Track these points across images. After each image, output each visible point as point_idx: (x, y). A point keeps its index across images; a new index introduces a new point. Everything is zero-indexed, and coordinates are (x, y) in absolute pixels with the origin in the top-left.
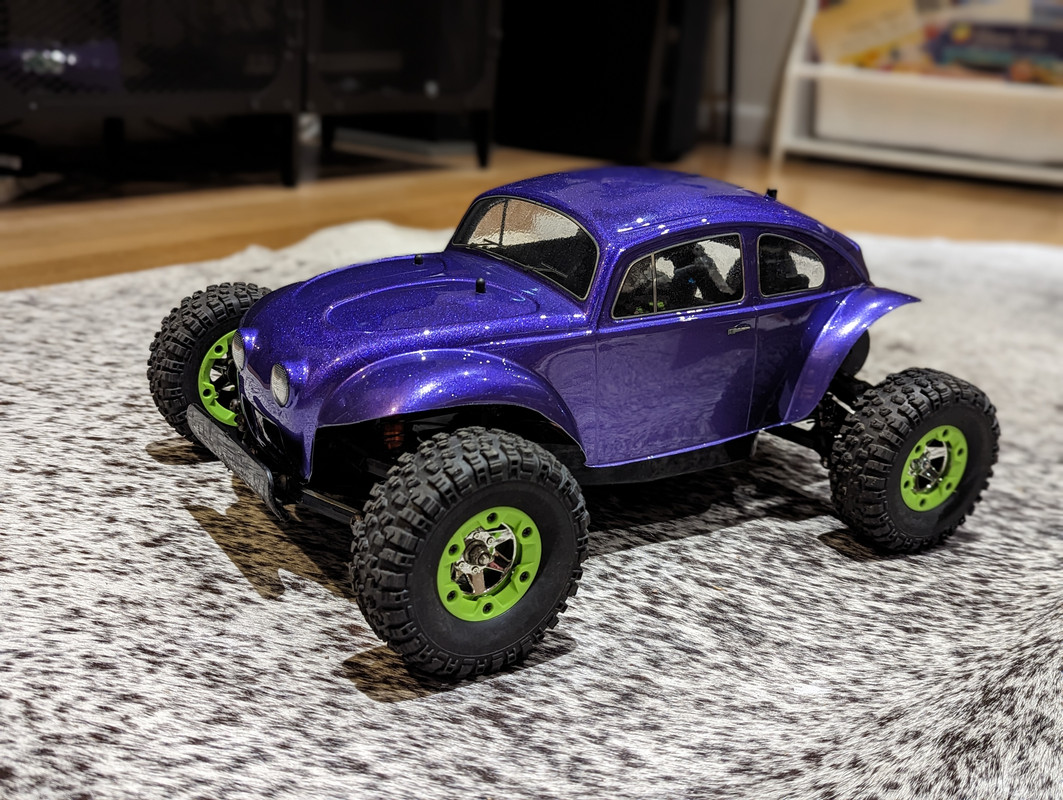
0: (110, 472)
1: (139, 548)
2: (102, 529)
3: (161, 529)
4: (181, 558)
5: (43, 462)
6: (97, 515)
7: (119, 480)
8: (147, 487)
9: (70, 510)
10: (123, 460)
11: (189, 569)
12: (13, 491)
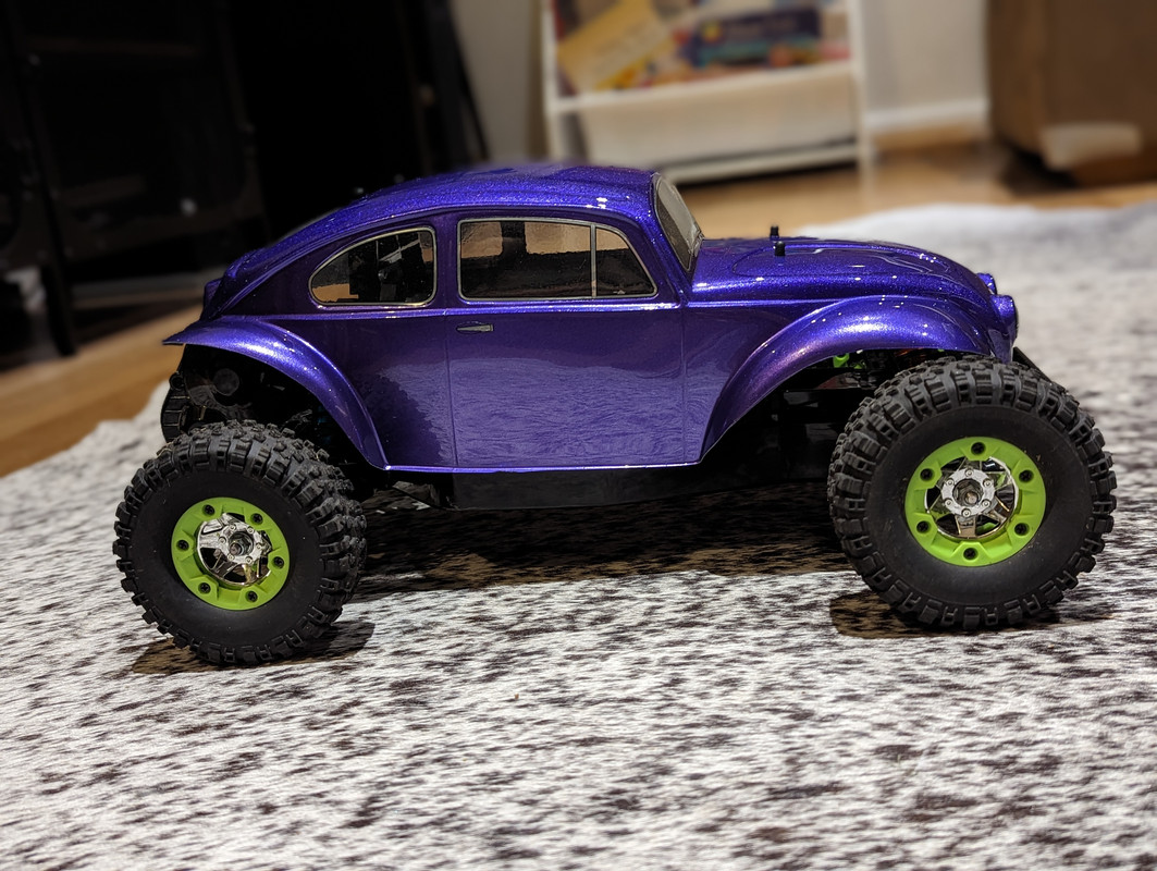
0: (196, 744)
1: (348, 833)
2: (268, 827)
3: (354, 797)
4: (425, 825)
5: (84, 765)
6: (239, 809)
7: (223, 750)
8: (271, 745)
9: (192, 817)
10: (199, 722)
11: (452, 837)
12: (79, 821)
